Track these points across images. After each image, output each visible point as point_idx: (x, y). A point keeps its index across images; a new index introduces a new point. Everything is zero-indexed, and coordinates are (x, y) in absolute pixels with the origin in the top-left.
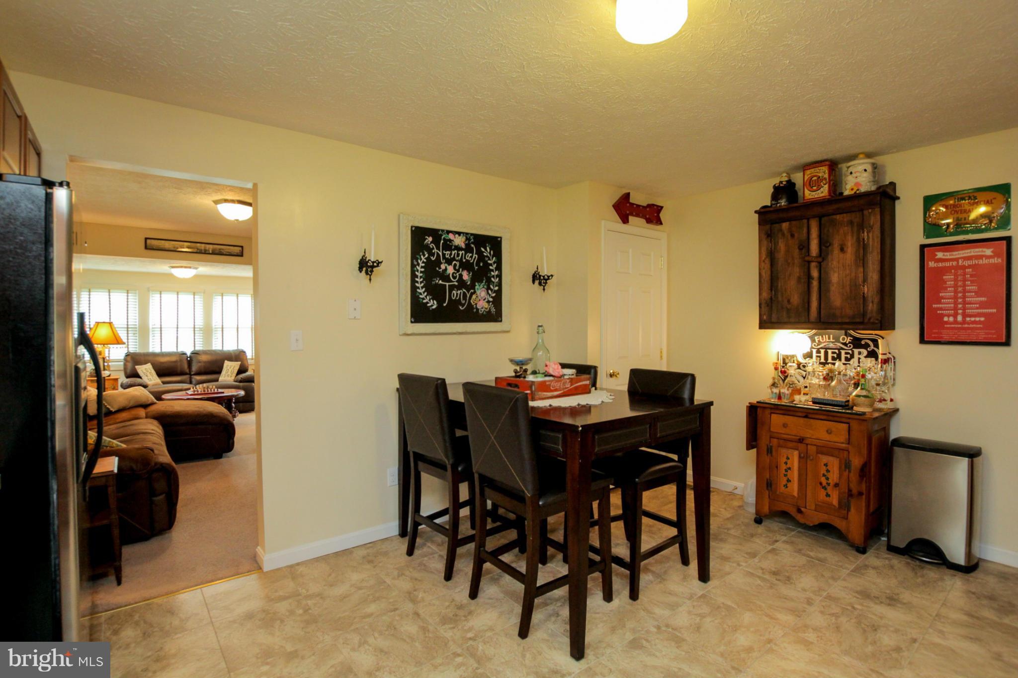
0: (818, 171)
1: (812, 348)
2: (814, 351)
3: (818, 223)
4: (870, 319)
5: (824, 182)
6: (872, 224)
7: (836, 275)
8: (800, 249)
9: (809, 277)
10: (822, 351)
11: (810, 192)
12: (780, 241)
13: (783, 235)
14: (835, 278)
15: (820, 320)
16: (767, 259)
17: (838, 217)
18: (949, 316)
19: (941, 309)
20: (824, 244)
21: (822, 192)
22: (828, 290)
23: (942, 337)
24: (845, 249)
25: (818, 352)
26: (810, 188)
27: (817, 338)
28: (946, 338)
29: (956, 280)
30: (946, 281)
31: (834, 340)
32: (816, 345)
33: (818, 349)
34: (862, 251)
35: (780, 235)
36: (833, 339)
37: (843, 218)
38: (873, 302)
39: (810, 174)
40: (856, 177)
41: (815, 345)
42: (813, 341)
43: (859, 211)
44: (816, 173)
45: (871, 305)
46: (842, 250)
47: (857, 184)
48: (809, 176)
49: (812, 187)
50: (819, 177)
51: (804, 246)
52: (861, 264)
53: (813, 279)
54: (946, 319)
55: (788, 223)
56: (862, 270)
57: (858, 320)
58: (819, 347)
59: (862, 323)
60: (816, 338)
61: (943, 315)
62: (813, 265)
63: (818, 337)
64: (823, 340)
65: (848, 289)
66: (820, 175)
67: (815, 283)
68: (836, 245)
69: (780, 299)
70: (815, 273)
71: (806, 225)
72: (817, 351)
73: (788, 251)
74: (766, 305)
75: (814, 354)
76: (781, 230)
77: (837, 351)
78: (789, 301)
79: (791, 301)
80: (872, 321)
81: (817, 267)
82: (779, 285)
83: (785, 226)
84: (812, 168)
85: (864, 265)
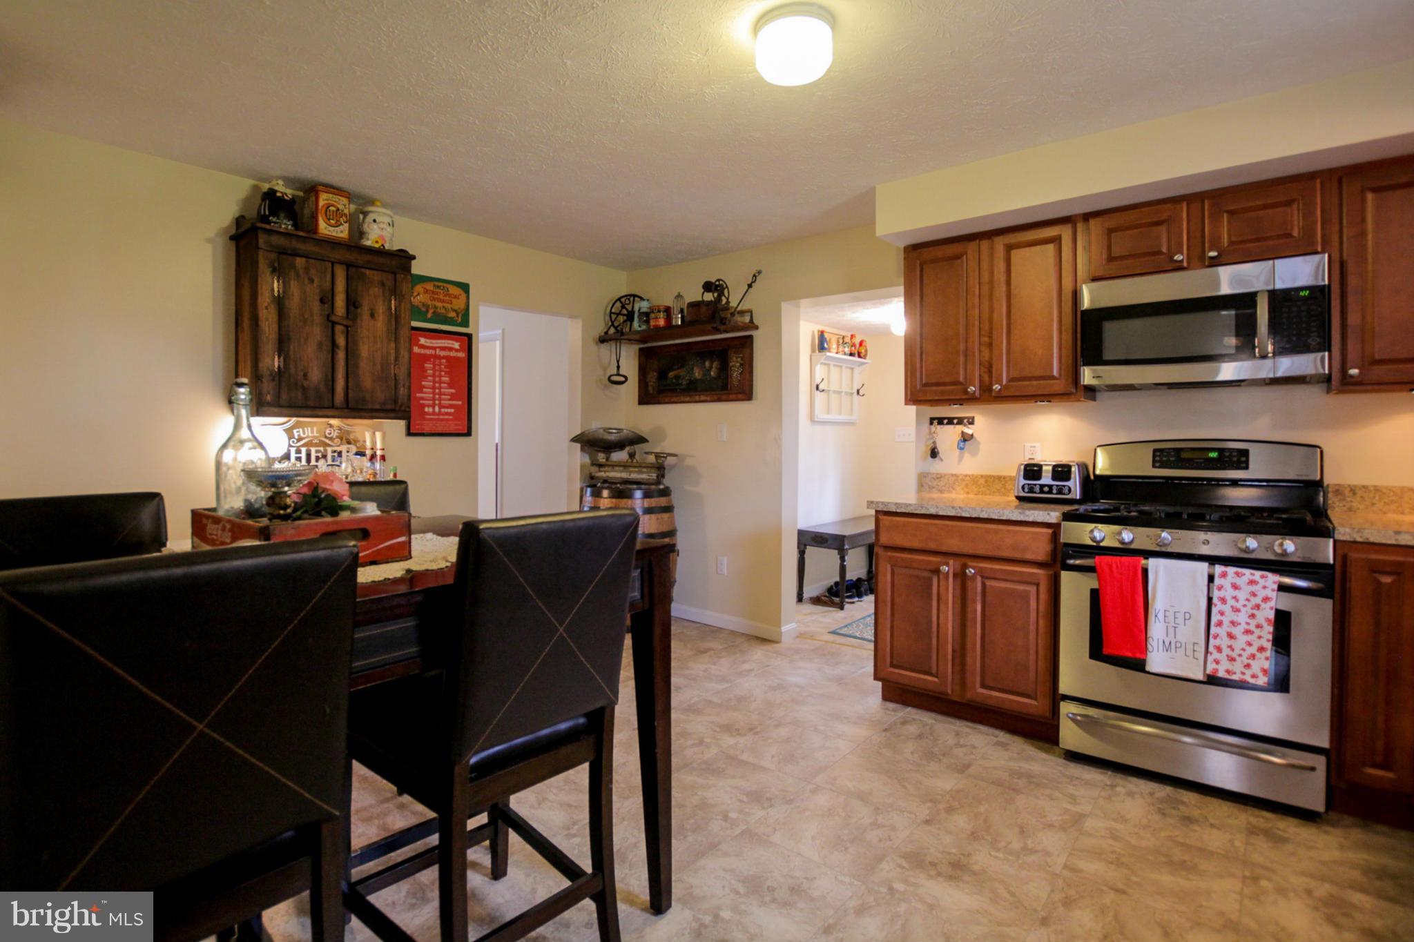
0: (337, 200)
1: (290, 446)
2: (293, 450)
3: (345, 273)
4: (401, 406)
5: (344, 218)
6: (404, 292)
7: (366, 347)
8: (322, 301)
9: (334, 345)
10: (304, 450)
11: (326, 225)
12: (292, 283)
13: (298, 275)
14: (364, 350)
15: (348, 404)
16: (272, 306)
17: (368, 272)
18: (429, 406)
19: (423, 399)
20: (352, 304)
21: (342, 232)
22: (357, 366)
23: (423, 429)
24: (376, 315)
25: (298, 451)
26: (326, 220)
27: (297, 432)
28: (427, 429)
29: (434, 369)
30: (427, 370)
31: (318, 435)
32: (296, 441)
33: (298, 447)
34: (394, 323)
35: (292, 274)
36: (317, 433)
37: (373, 275)
38: (404, 386)
39: (328, 200)
40: (382, 229)
41: (293, 442)
42: (291, 437)
43: (392, 273)
44: (335, 201)
45: (402, 389)
46: (372, 315)
47: (382, 237)
48: (326, 202)
49: (329, 219)
50: (338, 209)
51: (327, 299)
52: (393, 339)
53: (338, 347)
54: (426, 409)
55: (304, 260)
56: (393, 345)
57: (389, 407)
58: (299, 444)
59: (393, 411)
60: (295, 431)
61: (423, 406)
62: (339, 328)
63: (297, 430)
64: (304, 434)
65: (379, 367)
66: (341, 207)
67: (341, 355)
68: (366, 309)
69: (292, 371)
70: (341, 341)
71: (330, 269)
72: (296, 450)
73: (304, 300)
74: (271, 378)
75: (293, 455)
76: (294, 267)
77: (322, 449)
78: (305, 375)
79: (309, 375)
80: (403, 408)
81: (343, 332)
82: (292, 347)
83: (300, 262)
84: (331, 193)
85: (396, 340)
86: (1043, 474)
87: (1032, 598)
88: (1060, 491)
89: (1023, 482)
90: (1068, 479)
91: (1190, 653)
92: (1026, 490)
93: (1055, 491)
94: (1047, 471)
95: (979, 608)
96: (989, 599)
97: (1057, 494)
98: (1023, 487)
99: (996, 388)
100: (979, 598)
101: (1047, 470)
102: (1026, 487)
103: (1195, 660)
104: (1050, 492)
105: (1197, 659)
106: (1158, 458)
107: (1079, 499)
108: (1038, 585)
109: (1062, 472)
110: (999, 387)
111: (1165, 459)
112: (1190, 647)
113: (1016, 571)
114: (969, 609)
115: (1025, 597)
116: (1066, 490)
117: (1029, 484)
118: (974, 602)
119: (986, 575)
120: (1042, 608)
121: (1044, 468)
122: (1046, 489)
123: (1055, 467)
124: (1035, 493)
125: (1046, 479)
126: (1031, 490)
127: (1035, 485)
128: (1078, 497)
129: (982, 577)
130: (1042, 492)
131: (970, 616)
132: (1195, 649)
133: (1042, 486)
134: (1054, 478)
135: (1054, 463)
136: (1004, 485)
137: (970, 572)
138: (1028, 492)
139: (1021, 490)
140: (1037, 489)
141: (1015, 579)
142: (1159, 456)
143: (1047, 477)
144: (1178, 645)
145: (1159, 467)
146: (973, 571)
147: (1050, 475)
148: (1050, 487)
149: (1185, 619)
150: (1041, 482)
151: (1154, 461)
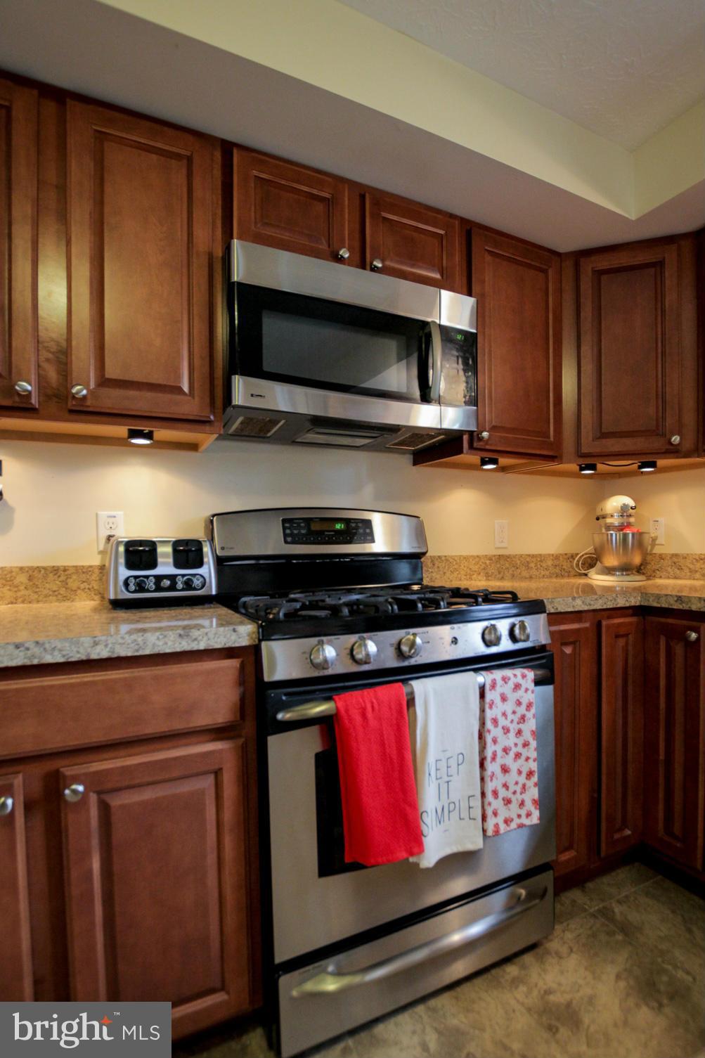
86: (160, 560)
87: (207, 802)
88: (188, 585)
89: (124, 573)
90: (200, 564)
91: (465, 814)
92: (132, 587)
93: (180, 585)
94: (165, 555)
95: (96, 865)
96: (118, 834)
97: (183, 590)
98: (126, 583)
99: (78, 393)
100: (95, 842)
101: (165, 551)
102: (132, 581)
103: (472, 821)
104: (173, 588)
105: (474, 819)
106: (288, 531)
107: (216, 595)
108: (217, 773)
109: (187, 553)
110: (85, 392)
111: (295, 532)
112: (464, 805)
113: (175, 759)
114: (74, 874)
115: (193, 805)
116: (197, 582)
117: (136, 577)
118: (86, 854)
119: (109, 786)
120: (228, 815)
121: (161, 549)
122: (166, 583)
123: (176, 544)
124: (148, 591)
125: (165, 567)
126: (141, 588)
127: (147, 577)
128: (214, 592)
129: (99, 793)
130: (159, 588)
131: (75, 891)
132: (471, 806)
133: (159, 578)
134: (177, 564)
135: (174, 539)
136: (65, 583)
137: (75, 792)
138: (135, 592)
139: (123, 589)
140: (151, 584)
141: (176, 774)
142: (289, 528)
143: (165, 564)
144: (452, 806)
145: (293, 542)
146: (81, 788)
147: (171, 560)
148: (172, 578)
149: (458, 765)
150: (159, 571)
151: (285, 535)
